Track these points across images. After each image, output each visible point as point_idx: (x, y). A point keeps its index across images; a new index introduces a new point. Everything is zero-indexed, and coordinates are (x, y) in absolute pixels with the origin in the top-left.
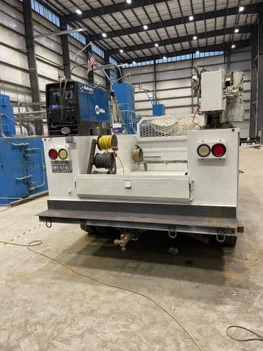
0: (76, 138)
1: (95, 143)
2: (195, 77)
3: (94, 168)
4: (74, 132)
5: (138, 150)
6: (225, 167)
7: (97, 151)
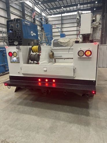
0: (21, 47)
1: (31, 49)
2: (78, 17)
3: (30, 61)
4: (20, 44)
5: (52, 53)
6: (91, 61)
7: (32, 53)
